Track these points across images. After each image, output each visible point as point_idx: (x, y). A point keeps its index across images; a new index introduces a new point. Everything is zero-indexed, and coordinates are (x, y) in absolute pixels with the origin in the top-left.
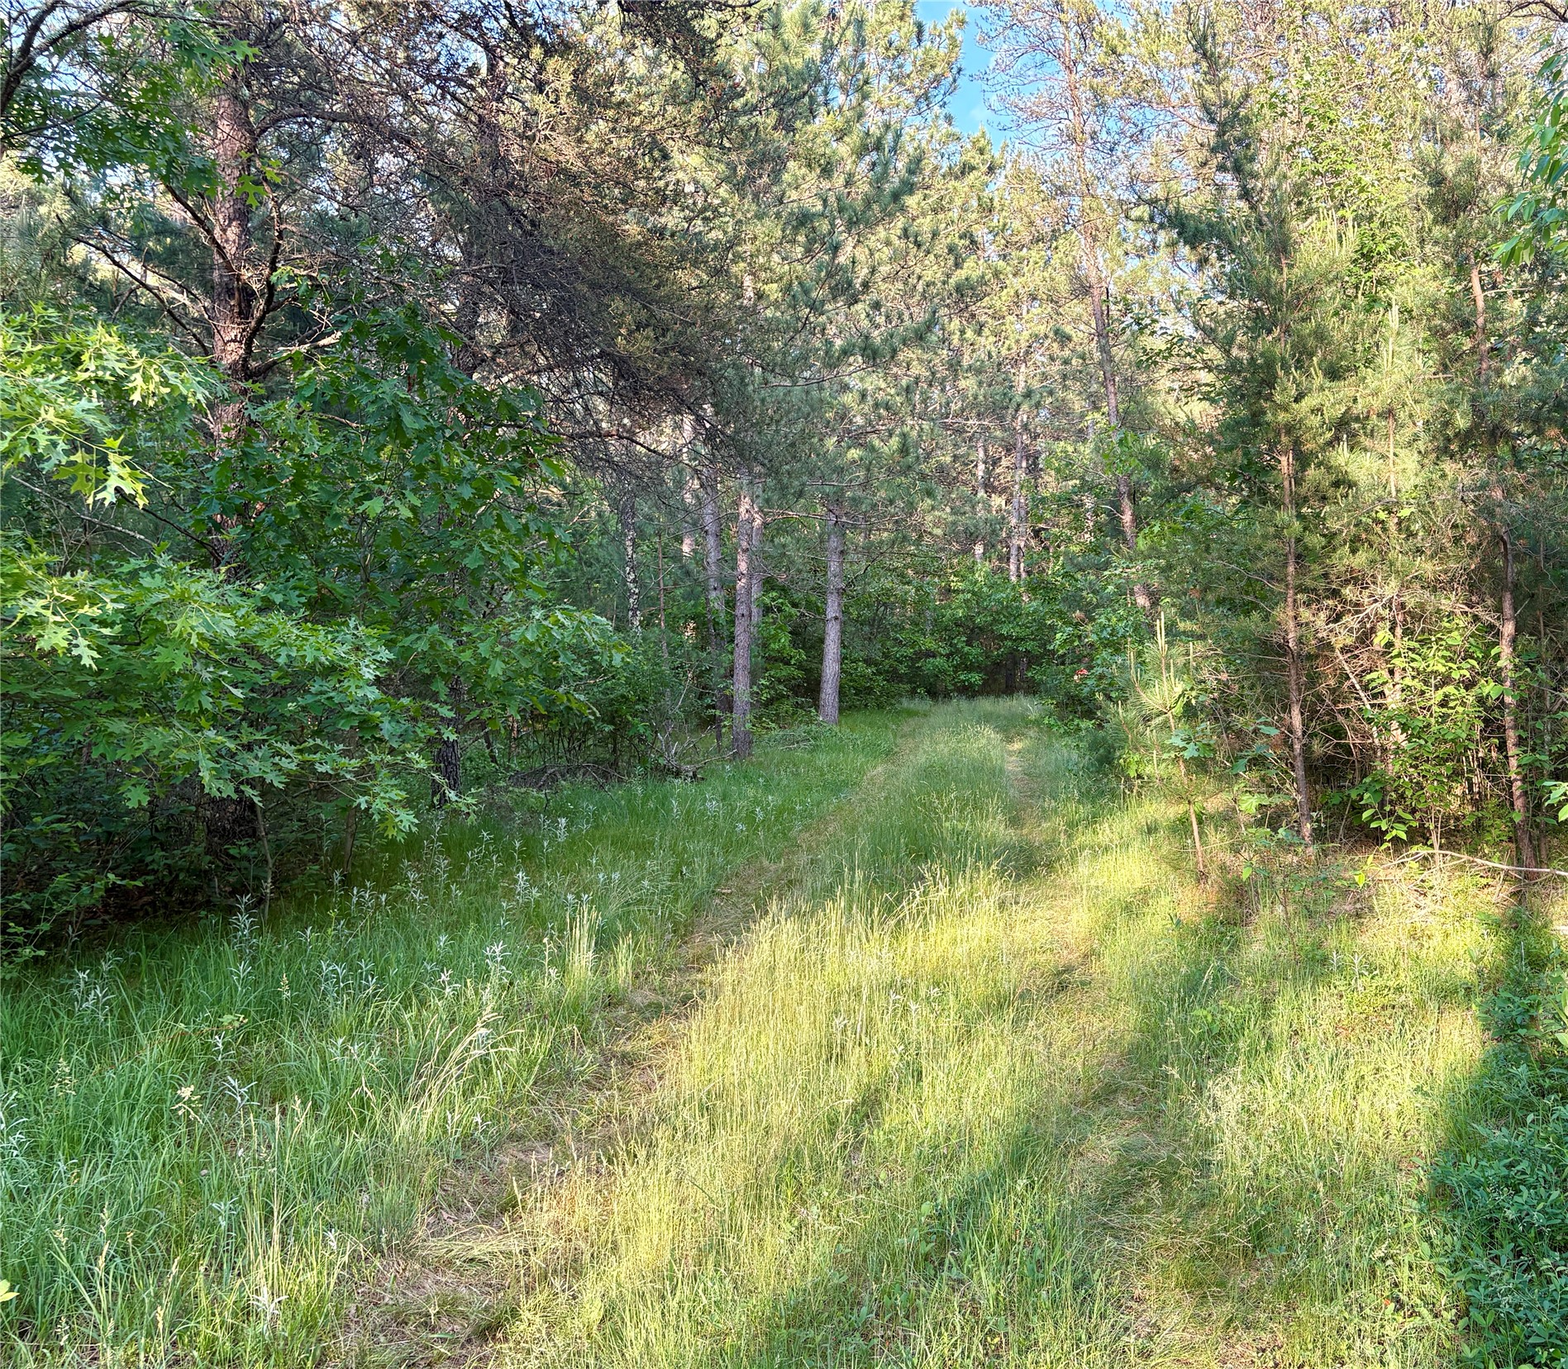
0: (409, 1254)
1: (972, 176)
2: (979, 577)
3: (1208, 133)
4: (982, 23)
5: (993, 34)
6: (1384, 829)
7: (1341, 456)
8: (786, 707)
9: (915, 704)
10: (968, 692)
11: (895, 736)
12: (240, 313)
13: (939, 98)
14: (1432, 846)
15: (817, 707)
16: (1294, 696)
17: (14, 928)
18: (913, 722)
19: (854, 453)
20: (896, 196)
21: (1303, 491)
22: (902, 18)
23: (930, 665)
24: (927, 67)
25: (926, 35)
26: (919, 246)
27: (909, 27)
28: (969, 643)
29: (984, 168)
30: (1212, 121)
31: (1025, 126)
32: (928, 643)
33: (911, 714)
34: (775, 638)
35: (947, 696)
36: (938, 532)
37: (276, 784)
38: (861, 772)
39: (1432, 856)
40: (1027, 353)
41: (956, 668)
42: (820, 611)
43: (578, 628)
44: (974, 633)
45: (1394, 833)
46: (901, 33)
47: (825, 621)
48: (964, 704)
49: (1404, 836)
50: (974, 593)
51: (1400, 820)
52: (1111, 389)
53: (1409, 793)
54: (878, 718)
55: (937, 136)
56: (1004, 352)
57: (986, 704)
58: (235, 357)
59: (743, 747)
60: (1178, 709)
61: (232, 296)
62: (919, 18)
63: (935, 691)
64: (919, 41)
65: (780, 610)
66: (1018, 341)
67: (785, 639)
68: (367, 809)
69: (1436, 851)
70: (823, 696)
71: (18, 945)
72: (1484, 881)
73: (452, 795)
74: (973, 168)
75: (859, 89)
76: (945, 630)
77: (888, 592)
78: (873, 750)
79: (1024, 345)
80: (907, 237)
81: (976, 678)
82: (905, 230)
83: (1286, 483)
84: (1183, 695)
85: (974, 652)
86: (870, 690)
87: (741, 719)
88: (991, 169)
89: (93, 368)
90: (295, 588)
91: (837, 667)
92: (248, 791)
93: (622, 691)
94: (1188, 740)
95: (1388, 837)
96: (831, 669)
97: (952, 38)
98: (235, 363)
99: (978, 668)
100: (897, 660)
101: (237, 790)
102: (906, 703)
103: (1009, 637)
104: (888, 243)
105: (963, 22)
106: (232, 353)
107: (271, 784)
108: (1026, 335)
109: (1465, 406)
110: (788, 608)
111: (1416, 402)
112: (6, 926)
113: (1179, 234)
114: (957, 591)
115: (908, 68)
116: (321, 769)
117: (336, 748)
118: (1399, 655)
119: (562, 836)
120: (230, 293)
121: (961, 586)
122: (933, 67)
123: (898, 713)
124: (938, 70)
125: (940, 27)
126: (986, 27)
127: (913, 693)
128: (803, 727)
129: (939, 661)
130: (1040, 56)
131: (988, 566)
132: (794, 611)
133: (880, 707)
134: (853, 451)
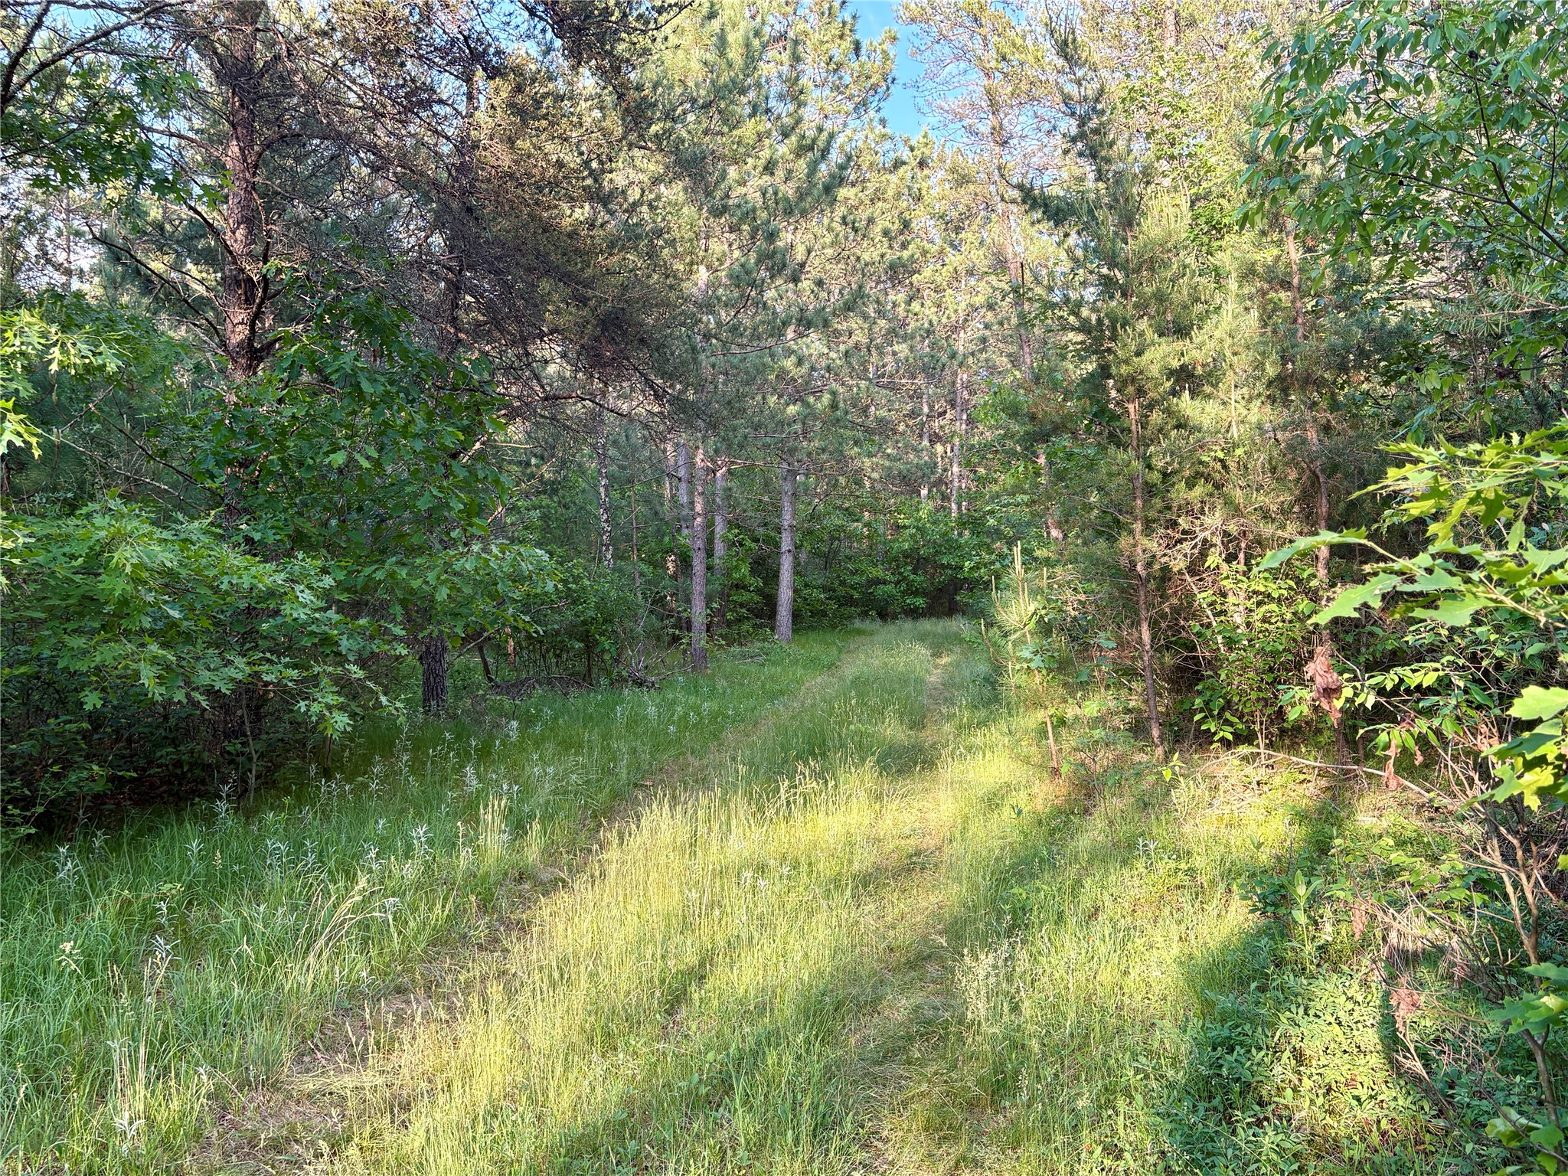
0: (276, 1087)
1: (902, 170)
2: (923, 514)
3: (1071, 126)
4: (913, 38)
5: (923, 48)
6: (1213, 730)
7: (1186, 404)
8: (746, 627)
9: (867, 625)
10: (914, 613)
11: (840, 652)
12: (246, 300)
13: (874, 104)
14: (1258, 746)
15: (773, 629)
16: (1143, 613)
17: (12, 810)
18: (863, 639)
19: (792, 409)
20: (828, 189)
21: (1148, 433)
22: (841, 37)
23: (881, 590)
24: (863, 78)
25: (863, 51)
26: (856, 231)
27: (847, 44)
28: (915, 572)
29: (914, 163)
30: (1073, 114)
31: (951, 126)
32: (877, 572)
33: (859, 632)
34: (737, 568)
35: (895, 617)
36: (875, 475)
37: (223, 690)
38: (799, 682)
39: (1259, 754)
40: (966, 320)
41: (904, 593)
42: (777, 545)
43: (515, 559)
44: (919, 563)
45: (1221, 734)
46: (840, 50)
47: (779, 554)
48: (908, 625)
49: (1230, 737)
50: (918, 529)
51: (1227, 722)
52: (1027, 350)
53: (1236, 699)
54: (829, 638)
55: (871, 136)
56: (944, 320)
57: (926, 625)
58: (242, 336)
59: (699, 662)
60: (1032, 625)
61: (239, 286)
62: (857, 37)
63: (885, 615)
64: (858, 56)
65: (741, 545)
66: (956, 311)
67: (745, 569)
68: (306, 713)
69: (1262, 751)
70: (778, 617)
71: (16, 825)
72: (1302, 777)
73: (383, 699)
74: (904, 163)
75: (795, 98)
76: (893, 561)
77: (840, 529)
78: (813, 663)
79: (961, 314)
80: (846, 224)
81: (920, 602)
82: (844, 218)
83: (1133, 428)
84: (1035, 613)
85: (919, 579)
86: (824, 613)
87: (699, 638)
88: (922, 164)
89: (18, 343)
90: (272, 528)
91: (790, 593)
92: (196, 695)
93: (591, 613)
94: (1036, 653)
95: (1216, 738)
96: (785, 595)
97: (884, 52)
98: (242, 341)
99: (925, 594)
100: (852, 587)
101: (188, 695)
102: (858, 624)
103: (949, 566)
104: (830, 229)
105: (895, 38)
106: (238, 335)
107: (219, 691)
108: (963, 305)
109: (1274, 356)
110: (748, 543)
111: (1235, 354)
112: (5, 809)
113: (1044, 213)
114: (905, 527)
115: (847, 80)
116: (266, 678)
117: (283, 660)
118: (1227, 578)
119: (514, 736)
120: (238, 284)
121: (907, 522)
122: (868, 77)
123: (849, 632)
124: (873, 80)
125: (875, 43)
126: (917, 42)
127: (864, 615)
128: (759, 644)
129: (889, 588)
130: (963, 65)
131: (931, 505)
132: (753, 545)
133: (834, 627)
134: (791, 407)
